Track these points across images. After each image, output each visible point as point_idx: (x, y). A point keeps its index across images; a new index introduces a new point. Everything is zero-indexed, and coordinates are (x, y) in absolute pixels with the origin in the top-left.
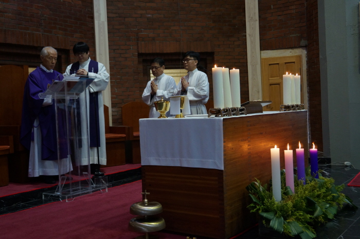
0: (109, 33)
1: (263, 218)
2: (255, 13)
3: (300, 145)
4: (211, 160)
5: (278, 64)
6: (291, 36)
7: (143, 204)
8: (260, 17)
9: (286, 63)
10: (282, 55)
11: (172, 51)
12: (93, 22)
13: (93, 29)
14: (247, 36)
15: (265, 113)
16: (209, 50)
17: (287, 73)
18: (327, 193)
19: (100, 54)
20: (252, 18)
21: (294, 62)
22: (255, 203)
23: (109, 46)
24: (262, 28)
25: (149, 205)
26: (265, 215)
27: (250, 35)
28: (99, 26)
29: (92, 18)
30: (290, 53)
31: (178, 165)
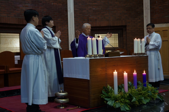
0: (74, 17)
1: (105, 100)
2: (148, 6)
3: (135, 71)
4: (85, 76)
5: (159, 31)
6: (166, 17)
7: (60, 92)
8: (151, 7)
9: (163, 31)
10: (161, 27)
11: (105, 25)
12: (67, 13)
13: (67, 16)
14: (144, 17)
15: (121, 56)
16: (124, 24)
17: (136, 39)
18: (146, 93)
19: (70, 28)
20: (146, 8)
21: (167, 30)
22: (103, 94)
23: (75, 23)
24: (151, 13)
25: (63, 92)
26: (106, 99)
27: (145, 17)
28: (70, 15)
29: (67, 11)
30: (165, 26)
31: (75, 77)
